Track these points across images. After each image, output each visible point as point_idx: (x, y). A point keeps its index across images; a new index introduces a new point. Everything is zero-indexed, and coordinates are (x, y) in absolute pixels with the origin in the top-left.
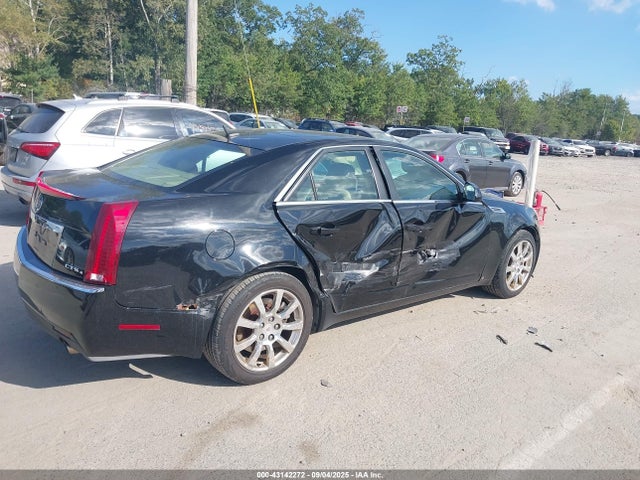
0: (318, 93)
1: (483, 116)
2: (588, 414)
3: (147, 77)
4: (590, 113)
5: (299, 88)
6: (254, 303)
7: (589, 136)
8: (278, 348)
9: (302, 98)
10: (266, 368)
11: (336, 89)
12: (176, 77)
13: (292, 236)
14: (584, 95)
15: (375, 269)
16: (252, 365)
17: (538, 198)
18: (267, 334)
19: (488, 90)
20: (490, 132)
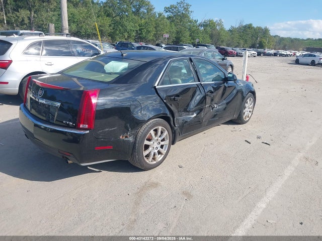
0: (121, 28)
1: (203, 38)
2: (293, 169)
3: (26, 21)
4: (253, 36)
5: (110, 26)
6: (150, 133)
7: (253, 46)
8: (159, 153)
9: (112, 31)
10: (155, 162)
11: (130, 26)
12: (43, 21)
13: (164, 102)
14: (249, 27)
15: (195, 115)
16: (149, 161)
17: (247, 78)
18: (155, 147)
19: (205, 25)
20: (209, 46)
